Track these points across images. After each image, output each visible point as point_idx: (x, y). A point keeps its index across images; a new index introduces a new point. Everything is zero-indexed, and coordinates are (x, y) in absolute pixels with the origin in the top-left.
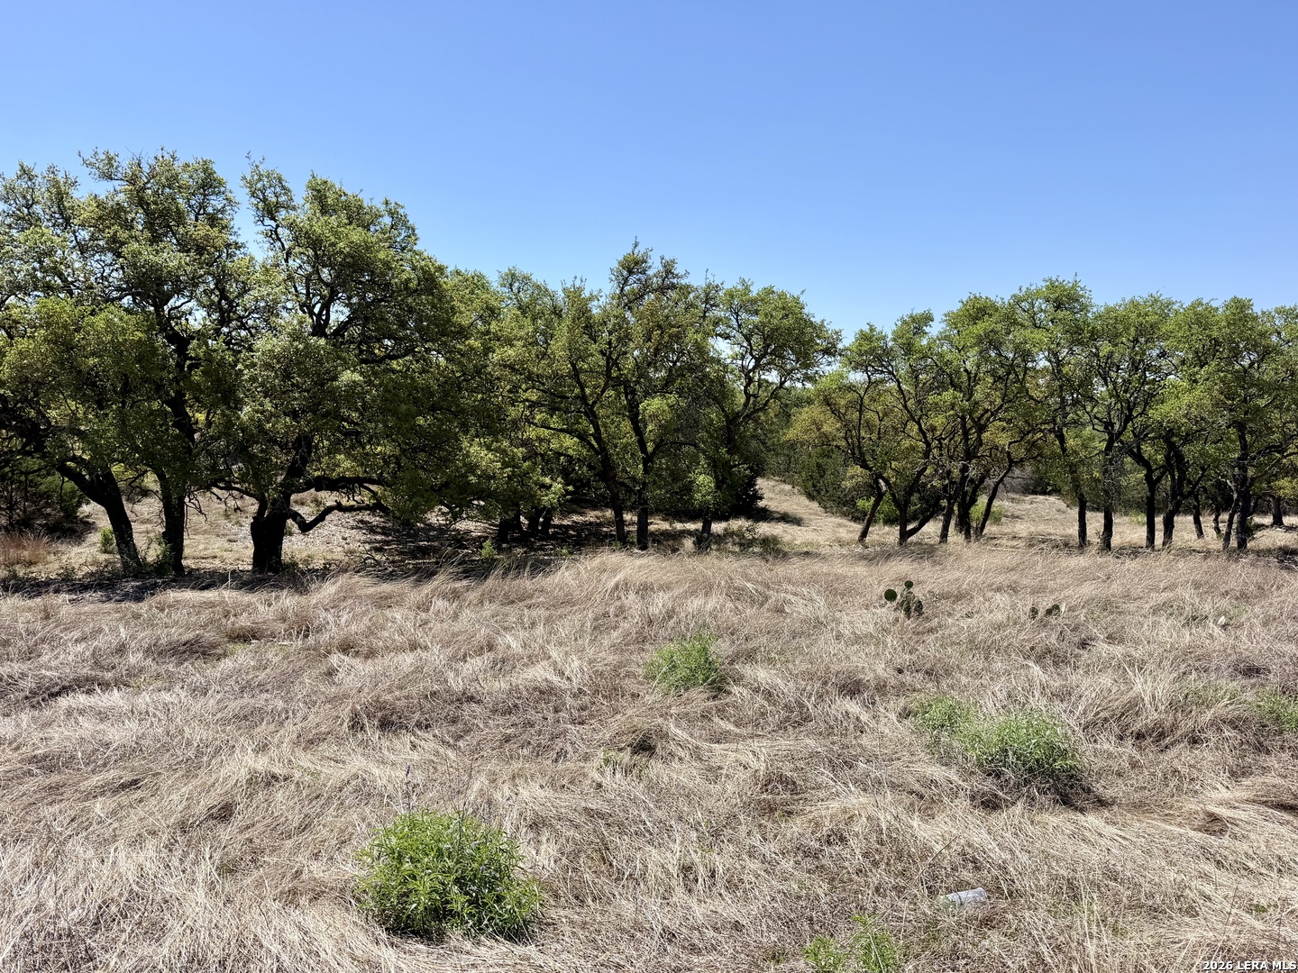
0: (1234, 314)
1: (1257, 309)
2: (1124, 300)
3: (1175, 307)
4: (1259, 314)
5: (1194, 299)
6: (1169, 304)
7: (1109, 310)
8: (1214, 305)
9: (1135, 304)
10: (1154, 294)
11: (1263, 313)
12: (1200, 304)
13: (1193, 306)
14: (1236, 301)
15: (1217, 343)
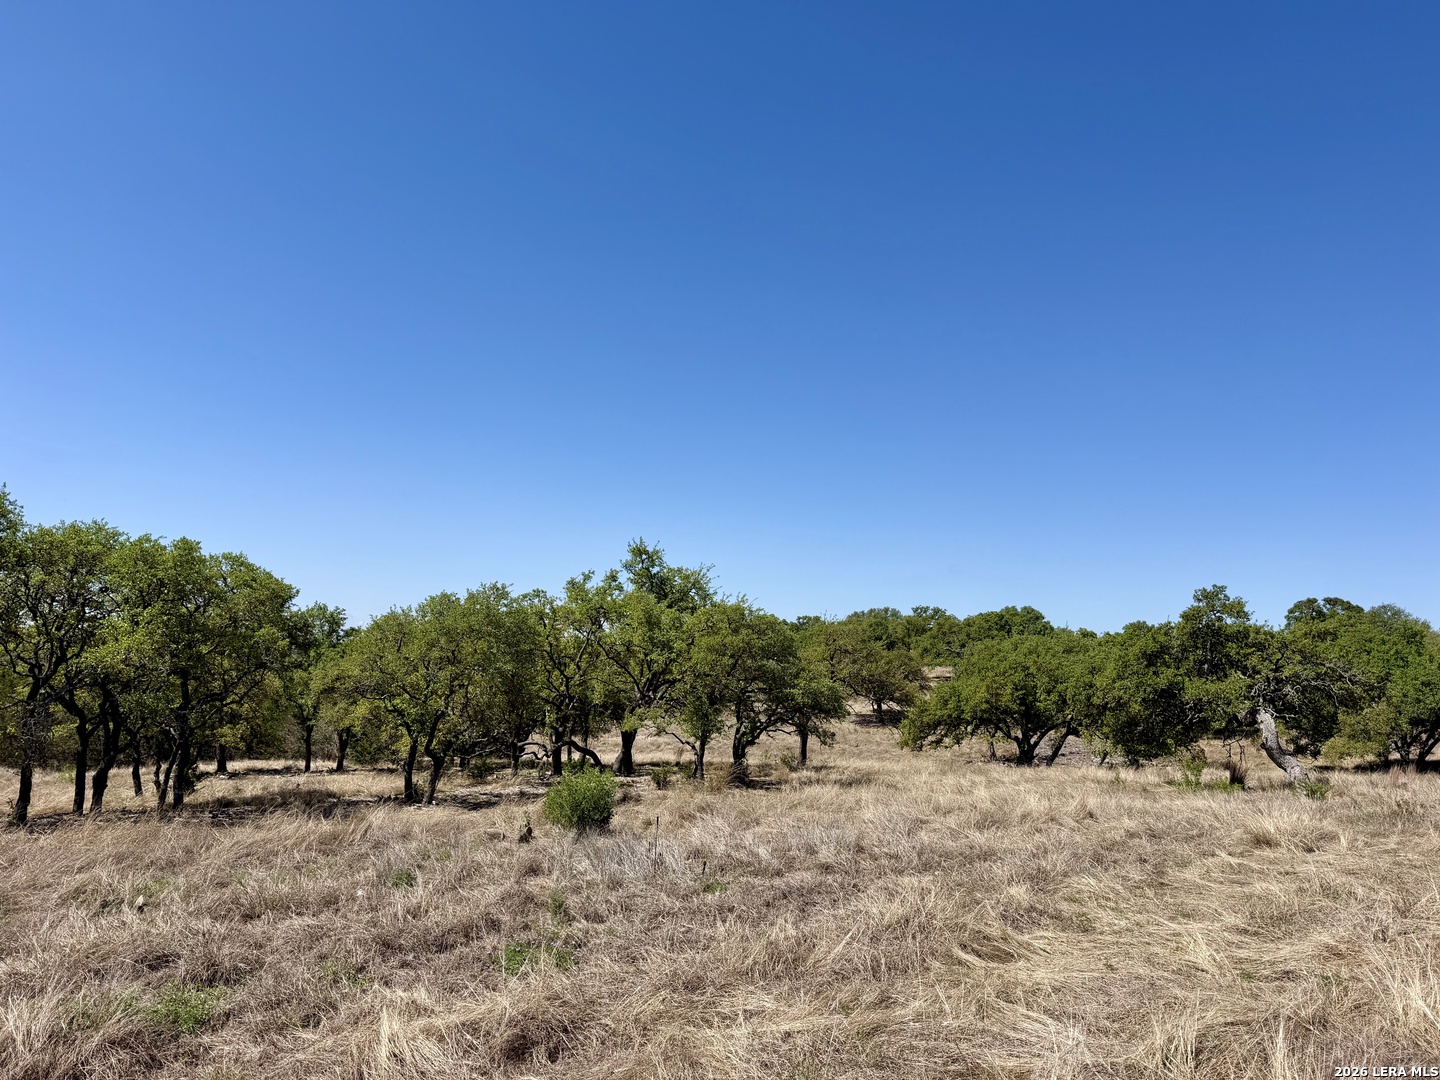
0: (181, 556)
1: (206, 551)
2: (63, 522)
3: (121, 539)
4: (208, 557)
5: (142, 533)
6: (116, 534)
7: (44, 532)
8: (163, 542)
9: (75, 529)
10: (99, 520)
11: (211, 557)
12: (148, 540)
13: (140, 540)
14: (184, 541)
15: (162, 583)
